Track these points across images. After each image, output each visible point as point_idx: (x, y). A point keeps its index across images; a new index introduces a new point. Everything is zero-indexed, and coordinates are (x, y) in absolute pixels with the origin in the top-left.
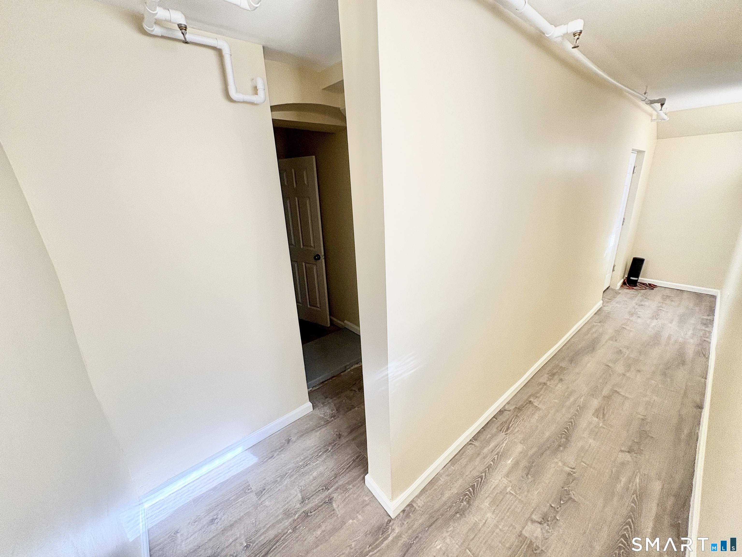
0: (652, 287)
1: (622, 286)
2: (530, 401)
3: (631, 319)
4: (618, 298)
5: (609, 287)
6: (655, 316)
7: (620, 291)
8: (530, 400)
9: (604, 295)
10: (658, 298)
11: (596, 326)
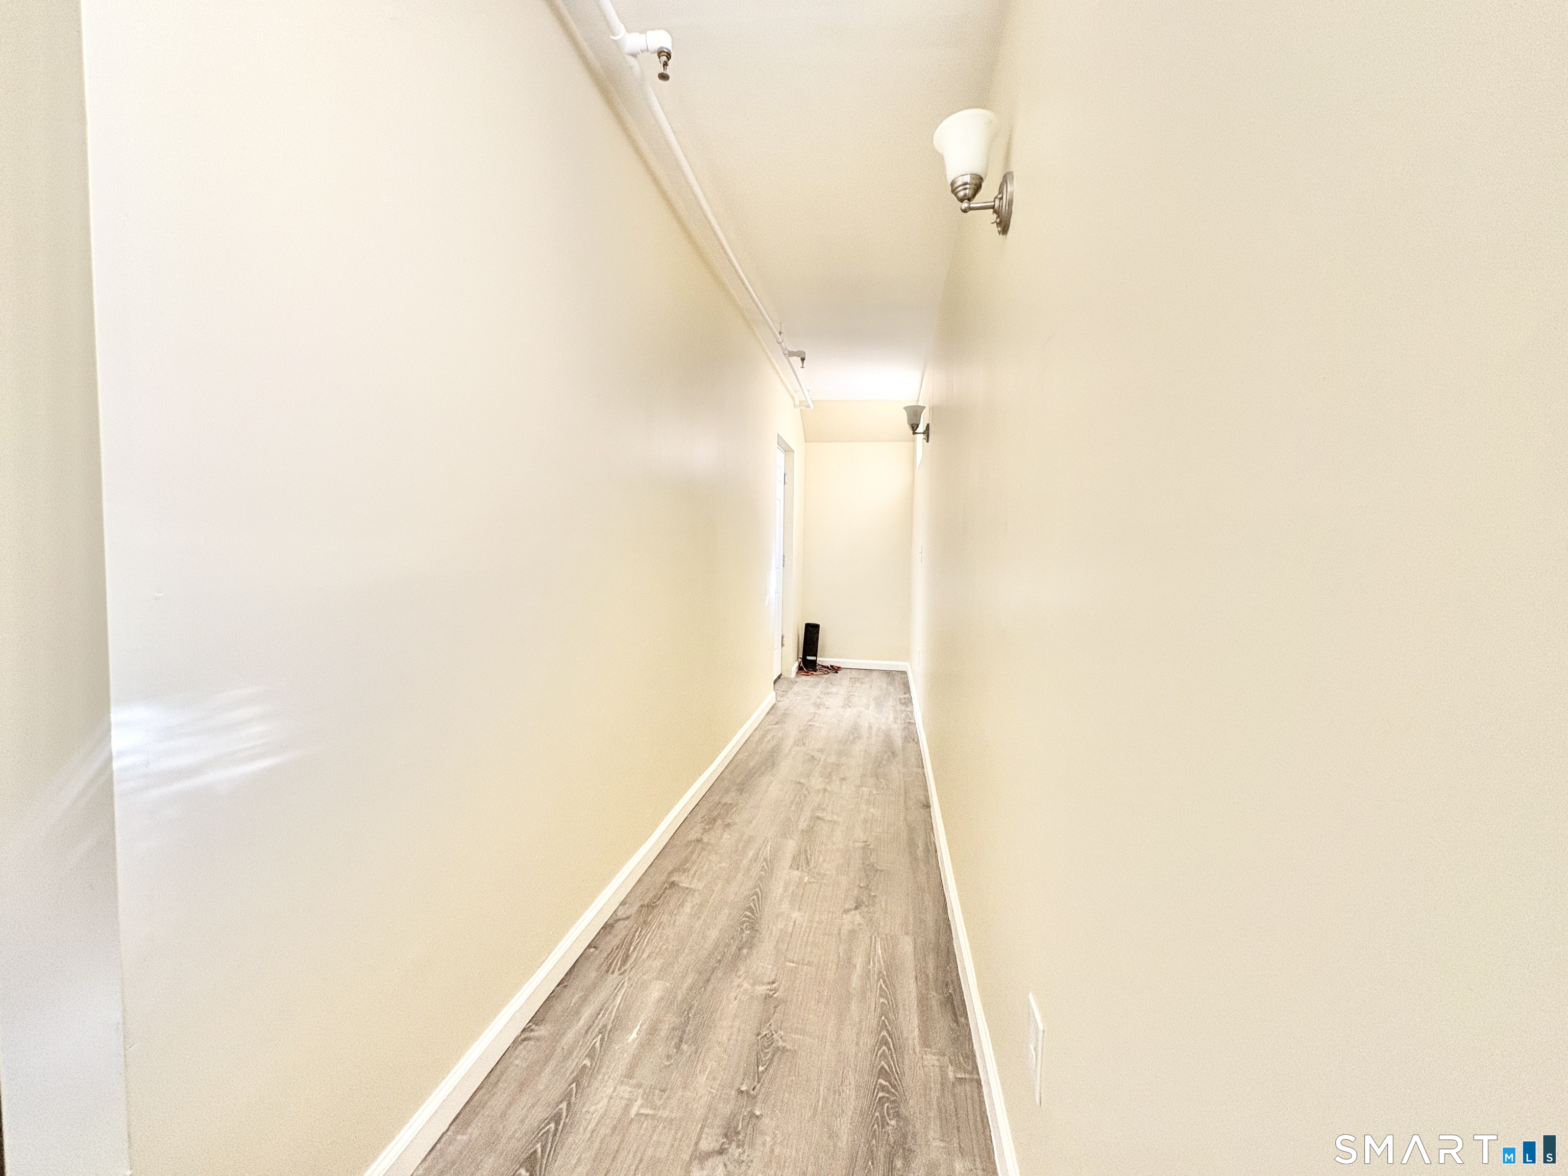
0: (835, 669)
1: (797, 673)
2: (673, 883)
3: (818, 712)
4: (796, 688)
5: (781, 675)
6: (848, 704)
7: (797, 680)
8: (672, 879)
9: (776, 688)
10: (846, 682)
11: (771, 730)
